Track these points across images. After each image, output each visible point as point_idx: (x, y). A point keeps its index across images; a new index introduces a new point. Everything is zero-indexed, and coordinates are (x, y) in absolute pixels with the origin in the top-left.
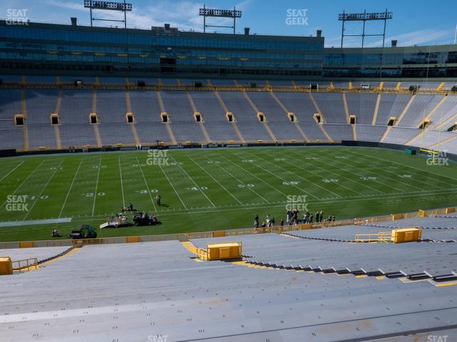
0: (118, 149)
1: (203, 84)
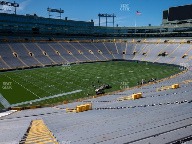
0: (36, 67)
1: (52, 40)
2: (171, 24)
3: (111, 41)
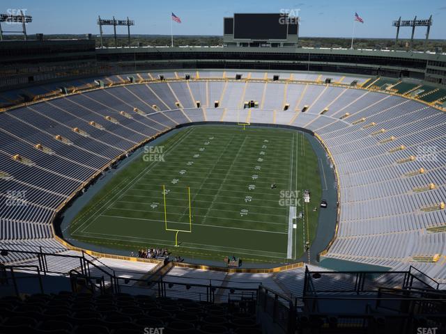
2: (240, 44)
3: (134, 79)
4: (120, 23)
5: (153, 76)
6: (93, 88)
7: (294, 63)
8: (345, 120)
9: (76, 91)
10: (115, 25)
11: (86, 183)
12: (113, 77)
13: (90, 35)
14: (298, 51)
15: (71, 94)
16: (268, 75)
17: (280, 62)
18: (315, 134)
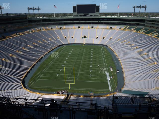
3: (42, 29)
4: (36, 9)
5: (48, 28)
6: (27, 33)
7: (98, 22)
8: (119, 41)
9: (21, 34)
10: (34, 9)
11: (30, 68)
12: (34, 28)
13: (25, 13)
14: (100, 17)
15: (20, 35)
16: (89, 26)
17: (94, 21)
18: (109, 47)
